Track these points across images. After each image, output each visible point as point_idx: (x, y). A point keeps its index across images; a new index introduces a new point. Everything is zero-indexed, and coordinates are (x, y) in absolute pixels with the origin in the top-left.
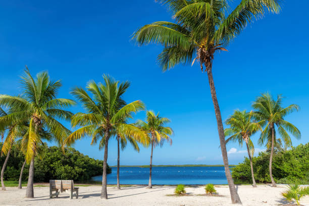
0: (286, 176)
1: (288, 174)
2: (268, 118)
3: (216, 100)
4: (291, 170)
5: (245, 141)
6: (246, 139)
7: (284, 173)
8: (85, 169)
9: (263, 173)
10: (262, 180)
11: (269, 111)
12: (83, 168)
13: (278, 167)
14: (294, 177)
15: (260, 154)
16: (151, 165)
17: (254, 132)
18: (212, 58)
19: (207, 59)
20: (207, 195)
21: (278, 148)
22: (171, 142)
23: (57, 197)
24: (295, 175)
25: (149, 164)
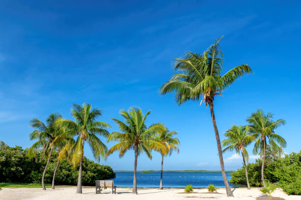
0: (278, 181)
1: (279, 179)
2: (261, 131)
3: (215, 127)
4: (282, 175)
5: (241, 150)
6: (242, 149)
7: (276, 178)
8: (96, 174)
9: (259, 178)
10: (258, 184)
11: (261, 126)
12: (95, 173)
13: (271, 173)
14: (284, 182)
15: (257, 161)
16: (162, 171)
17: (250, 142)
18: (213, 99)
19: (210, 100)
20: (209, 193)
21: (273, 155)
22: (179, 151)
23: (100, 193)
24: (286, 180)
25: (160, 170)
